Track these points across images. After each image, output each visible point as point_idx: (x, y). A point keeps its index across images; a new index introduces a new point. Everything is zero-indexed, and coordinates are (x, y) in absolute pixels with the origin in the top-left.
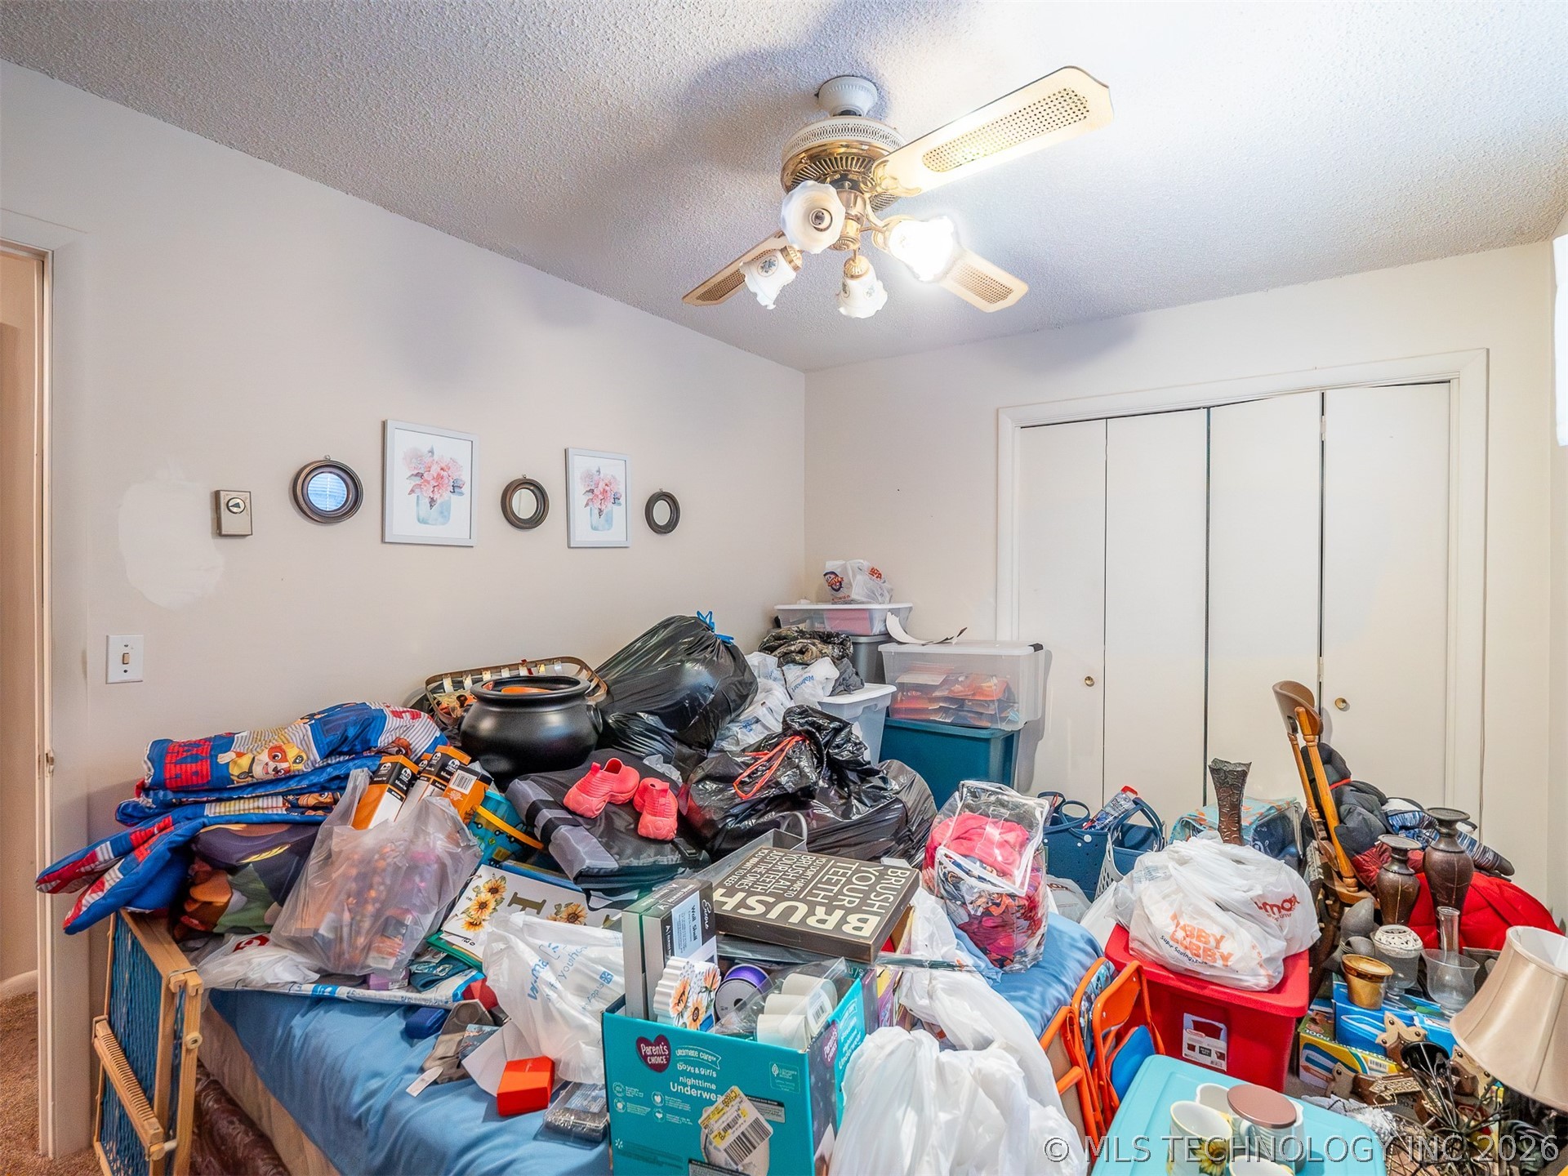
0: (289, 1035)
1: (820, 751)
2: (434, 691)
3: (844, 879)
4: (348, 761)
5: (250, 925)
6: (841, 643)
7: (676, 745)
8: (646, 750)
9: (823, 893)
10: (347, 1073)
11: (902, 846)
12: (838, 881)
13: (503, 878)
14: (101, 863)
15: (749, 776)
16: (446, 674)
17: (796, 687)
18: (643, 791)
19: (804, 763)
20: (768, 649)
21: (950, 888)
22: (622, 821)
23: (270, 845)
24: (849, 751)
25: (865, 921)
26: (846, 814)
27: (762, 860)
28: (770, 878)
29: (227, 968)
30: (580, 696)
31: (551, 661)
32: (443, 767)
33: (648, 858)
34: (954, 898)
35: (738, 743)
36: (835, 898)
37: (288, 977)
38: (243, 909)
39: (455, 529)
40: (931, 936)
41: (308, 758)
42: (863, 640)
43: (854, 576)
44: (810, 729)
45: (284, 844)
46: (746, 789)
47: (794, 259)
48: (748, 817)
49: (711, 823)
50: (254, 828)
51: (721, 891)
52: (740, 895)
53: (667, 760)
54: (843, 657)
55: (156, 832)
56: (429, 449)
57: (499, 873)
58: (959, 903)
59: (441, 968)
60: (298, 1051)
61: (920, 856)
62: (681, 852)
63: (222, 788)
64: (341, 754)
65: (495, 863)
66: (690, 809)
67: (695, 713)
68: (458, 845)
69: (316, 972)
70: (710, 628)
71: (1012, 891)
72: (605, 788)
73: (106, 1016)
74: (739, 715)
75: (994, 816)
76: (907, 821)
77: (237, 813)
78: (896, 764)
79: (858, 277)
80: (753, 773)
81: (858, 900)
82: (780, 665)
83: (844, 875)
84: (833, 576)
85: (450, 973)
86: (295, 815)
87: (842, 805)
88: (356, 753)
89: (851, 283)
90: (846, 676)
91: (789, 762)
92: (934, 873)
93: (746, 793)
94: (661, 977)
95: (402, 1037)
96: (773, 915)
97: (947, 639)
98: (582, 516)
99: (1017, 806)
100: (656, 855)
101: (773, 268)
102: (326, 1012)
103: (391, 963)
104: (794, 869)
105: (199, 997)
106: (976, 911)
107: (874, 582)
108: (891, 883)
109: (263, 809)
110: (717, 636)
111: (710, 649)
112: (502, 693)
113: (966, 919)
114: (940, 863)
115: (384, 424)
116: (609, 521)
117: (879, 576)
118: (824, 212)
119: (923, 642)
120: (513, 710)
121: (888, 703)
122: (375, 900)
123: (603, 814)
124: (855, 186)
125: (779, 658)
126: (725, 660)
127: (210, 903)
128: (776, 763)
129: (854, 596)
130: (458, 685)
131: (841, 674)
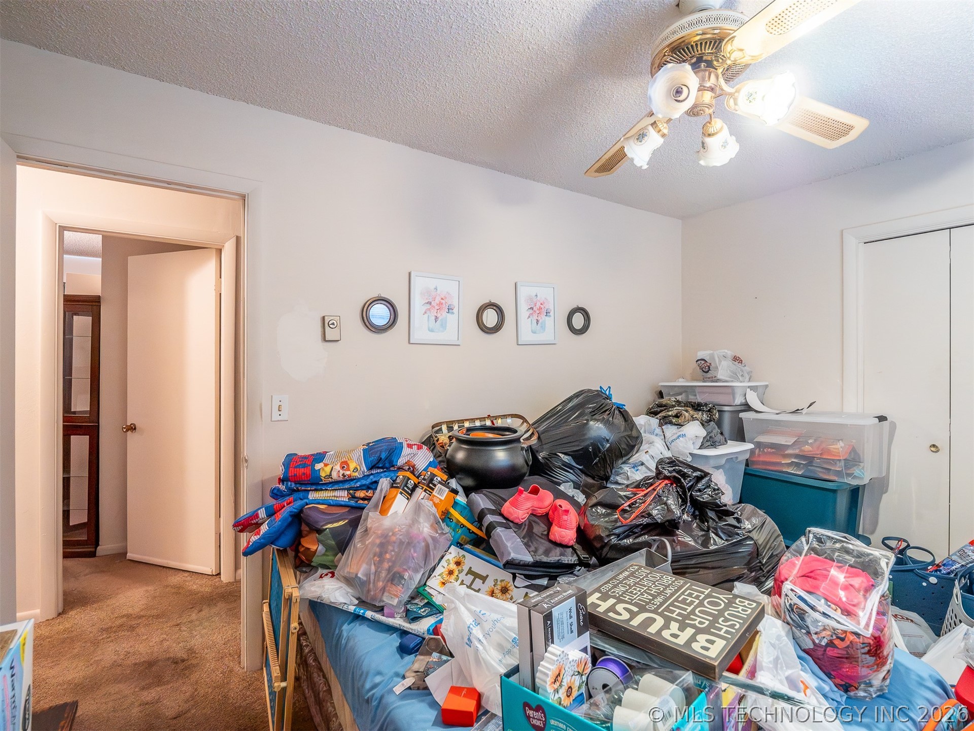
0: (340, 636)
1: (684, 493)
2: (437, 432)
3: (697, 601)
4: (382, 472)
5: (327, 564)
6: (709, 411)
7: (583, 476)
8: (563, 478)
9: (678, 611)
10: (365, 668)
11: (753, 574)
12: (692, 603)
13: (464, 556)
14: (260, 519)
15: (629, 506)
16: (444, 422)
17: (672, 441)
18: (555, 508)
19: (670, 502)
20: (652, 413)
21: (796, 618)
22: (540, 528)
23: (338, 519)
24: (709, 495)
25: (712, 642)
26: (705, 543)
27: (632, 574)
28: (637, 590)
29: (313, 589)
30: (517, 440)
31: (504, 416)
32: (431, 481)
33: (554, 557)
34: (800, 627)
35: (628, 478)
36: (687, 617)
37: (342, 600)
38: (324, 555)
39: (449, 335)
40: (776, 660)
41: (361, 469)
42: (726, 408)
43: (720, 361)
44: (677, 475)
45: (345, 519)
46: (625, 515)
47: (662, 129)
48: (627, 537)
49: (600, 538)
50: (331, 508)
51: (597, 595)
52: (612, 601)
53: (577, 486)
54: (710, 421)
55: (286, 505)
56: (434, 287)
57: (462, 552)
58: (804, 631)
59: (424, 610)
60: (344, 645)
61: (770, 584)
62: (578, 555)
63: (317, 483)
64: (379, 468)
65: (460, 545)
66: (585, 525)
67: (596, 456)
68: (437, 533)
69: (357, 599)
70: (609, 398)
71: (856, 630)
72: (528, 505)
73: (268, 601)
74: (629, 459)
75: (839, 561)
76: (758, 555)
77: (323, 498)
78: (749, 507)
79: (713, 135)
80: (632, 504)
81: (707, 622)
82: (661, 425)
83: (697, 597)
84: (703, 362)
85: (428, 614)
86: (352, 503)
87: (702, 536)
88: (387, 468)
89: (708, 140)
90: (712, 434)
91: (658, 499)
92: (782, 601)
93: (626, 519)
94: (542, 659)
95: (397, 650)
96: (635, 622)
97: (798, 410)
98: (526, 324)
99: (860, 555)
100: (560, 556)
101: (646, 138)
102: (360, 625)
103: (395, 602)
104: (656, 586)
105: (298, 603)
106: (821, 641)
107: (736, 366)
108: (738, 612)
109: (337, 497)
110: (613, 404)
111: (608, 412)
112: (470, 437)
113: (812, 646)
114: (786, 595)
115: (410, 274)
116: (543, 328)
117: (741, 362)
118: (683, 87)
119: (777, 412)
120: (475, 448)
121: (747, 456)
122: (389, 560)
123: (528, 520)
124: (710, 64)
125: (660, 420)
126: (618, 420)
127: (309, 549)
128: (649, 499)
129: (719, 376)
130: (450, 429)
131: (707, 435)
